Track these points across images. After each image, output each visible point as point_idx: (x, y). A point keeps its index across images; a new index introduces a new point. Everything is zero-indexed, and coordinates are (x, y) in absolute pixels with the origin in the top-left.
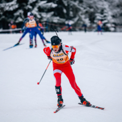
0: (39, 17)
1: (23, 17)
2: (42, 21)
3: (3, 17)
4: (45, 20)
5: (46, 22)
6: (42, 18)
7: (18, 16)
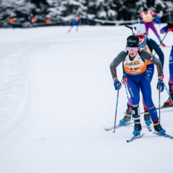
0: (163, 6)
1: (146, 6)
2: (167, 10)
3: (124, 7)
4: (170, 9)
5: (171, 12)
6: (167, 7)
7: (140, 6)
